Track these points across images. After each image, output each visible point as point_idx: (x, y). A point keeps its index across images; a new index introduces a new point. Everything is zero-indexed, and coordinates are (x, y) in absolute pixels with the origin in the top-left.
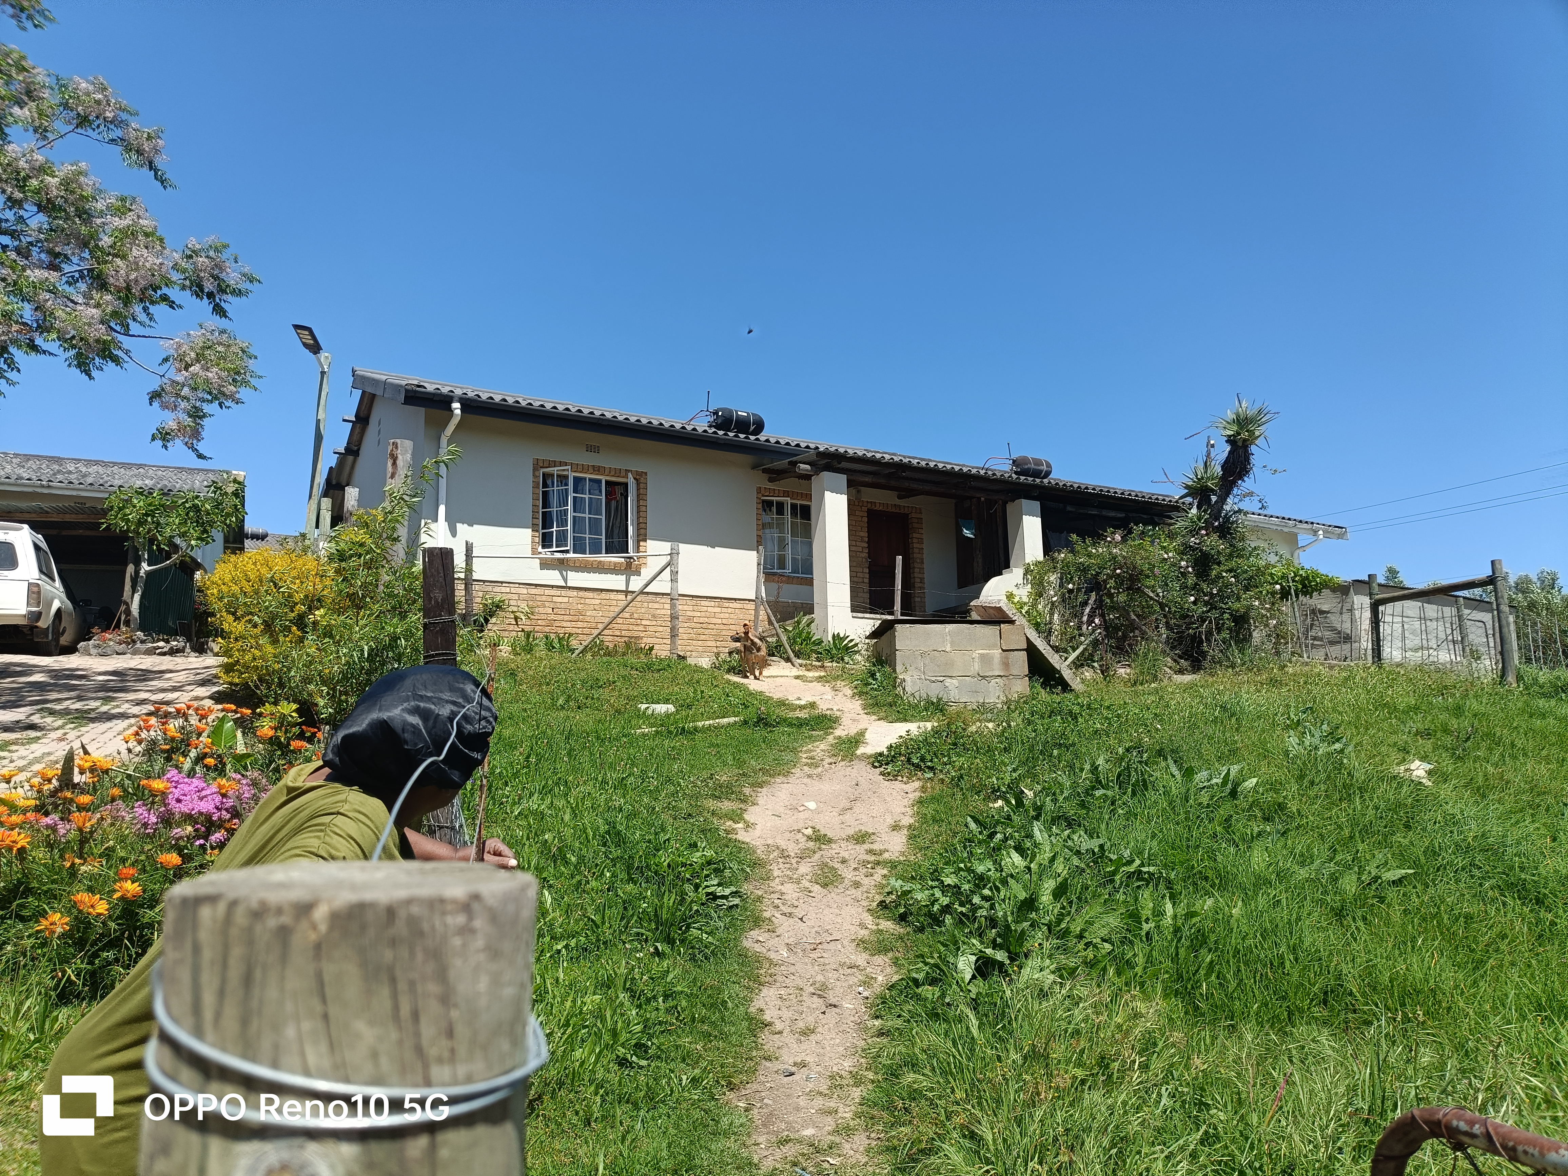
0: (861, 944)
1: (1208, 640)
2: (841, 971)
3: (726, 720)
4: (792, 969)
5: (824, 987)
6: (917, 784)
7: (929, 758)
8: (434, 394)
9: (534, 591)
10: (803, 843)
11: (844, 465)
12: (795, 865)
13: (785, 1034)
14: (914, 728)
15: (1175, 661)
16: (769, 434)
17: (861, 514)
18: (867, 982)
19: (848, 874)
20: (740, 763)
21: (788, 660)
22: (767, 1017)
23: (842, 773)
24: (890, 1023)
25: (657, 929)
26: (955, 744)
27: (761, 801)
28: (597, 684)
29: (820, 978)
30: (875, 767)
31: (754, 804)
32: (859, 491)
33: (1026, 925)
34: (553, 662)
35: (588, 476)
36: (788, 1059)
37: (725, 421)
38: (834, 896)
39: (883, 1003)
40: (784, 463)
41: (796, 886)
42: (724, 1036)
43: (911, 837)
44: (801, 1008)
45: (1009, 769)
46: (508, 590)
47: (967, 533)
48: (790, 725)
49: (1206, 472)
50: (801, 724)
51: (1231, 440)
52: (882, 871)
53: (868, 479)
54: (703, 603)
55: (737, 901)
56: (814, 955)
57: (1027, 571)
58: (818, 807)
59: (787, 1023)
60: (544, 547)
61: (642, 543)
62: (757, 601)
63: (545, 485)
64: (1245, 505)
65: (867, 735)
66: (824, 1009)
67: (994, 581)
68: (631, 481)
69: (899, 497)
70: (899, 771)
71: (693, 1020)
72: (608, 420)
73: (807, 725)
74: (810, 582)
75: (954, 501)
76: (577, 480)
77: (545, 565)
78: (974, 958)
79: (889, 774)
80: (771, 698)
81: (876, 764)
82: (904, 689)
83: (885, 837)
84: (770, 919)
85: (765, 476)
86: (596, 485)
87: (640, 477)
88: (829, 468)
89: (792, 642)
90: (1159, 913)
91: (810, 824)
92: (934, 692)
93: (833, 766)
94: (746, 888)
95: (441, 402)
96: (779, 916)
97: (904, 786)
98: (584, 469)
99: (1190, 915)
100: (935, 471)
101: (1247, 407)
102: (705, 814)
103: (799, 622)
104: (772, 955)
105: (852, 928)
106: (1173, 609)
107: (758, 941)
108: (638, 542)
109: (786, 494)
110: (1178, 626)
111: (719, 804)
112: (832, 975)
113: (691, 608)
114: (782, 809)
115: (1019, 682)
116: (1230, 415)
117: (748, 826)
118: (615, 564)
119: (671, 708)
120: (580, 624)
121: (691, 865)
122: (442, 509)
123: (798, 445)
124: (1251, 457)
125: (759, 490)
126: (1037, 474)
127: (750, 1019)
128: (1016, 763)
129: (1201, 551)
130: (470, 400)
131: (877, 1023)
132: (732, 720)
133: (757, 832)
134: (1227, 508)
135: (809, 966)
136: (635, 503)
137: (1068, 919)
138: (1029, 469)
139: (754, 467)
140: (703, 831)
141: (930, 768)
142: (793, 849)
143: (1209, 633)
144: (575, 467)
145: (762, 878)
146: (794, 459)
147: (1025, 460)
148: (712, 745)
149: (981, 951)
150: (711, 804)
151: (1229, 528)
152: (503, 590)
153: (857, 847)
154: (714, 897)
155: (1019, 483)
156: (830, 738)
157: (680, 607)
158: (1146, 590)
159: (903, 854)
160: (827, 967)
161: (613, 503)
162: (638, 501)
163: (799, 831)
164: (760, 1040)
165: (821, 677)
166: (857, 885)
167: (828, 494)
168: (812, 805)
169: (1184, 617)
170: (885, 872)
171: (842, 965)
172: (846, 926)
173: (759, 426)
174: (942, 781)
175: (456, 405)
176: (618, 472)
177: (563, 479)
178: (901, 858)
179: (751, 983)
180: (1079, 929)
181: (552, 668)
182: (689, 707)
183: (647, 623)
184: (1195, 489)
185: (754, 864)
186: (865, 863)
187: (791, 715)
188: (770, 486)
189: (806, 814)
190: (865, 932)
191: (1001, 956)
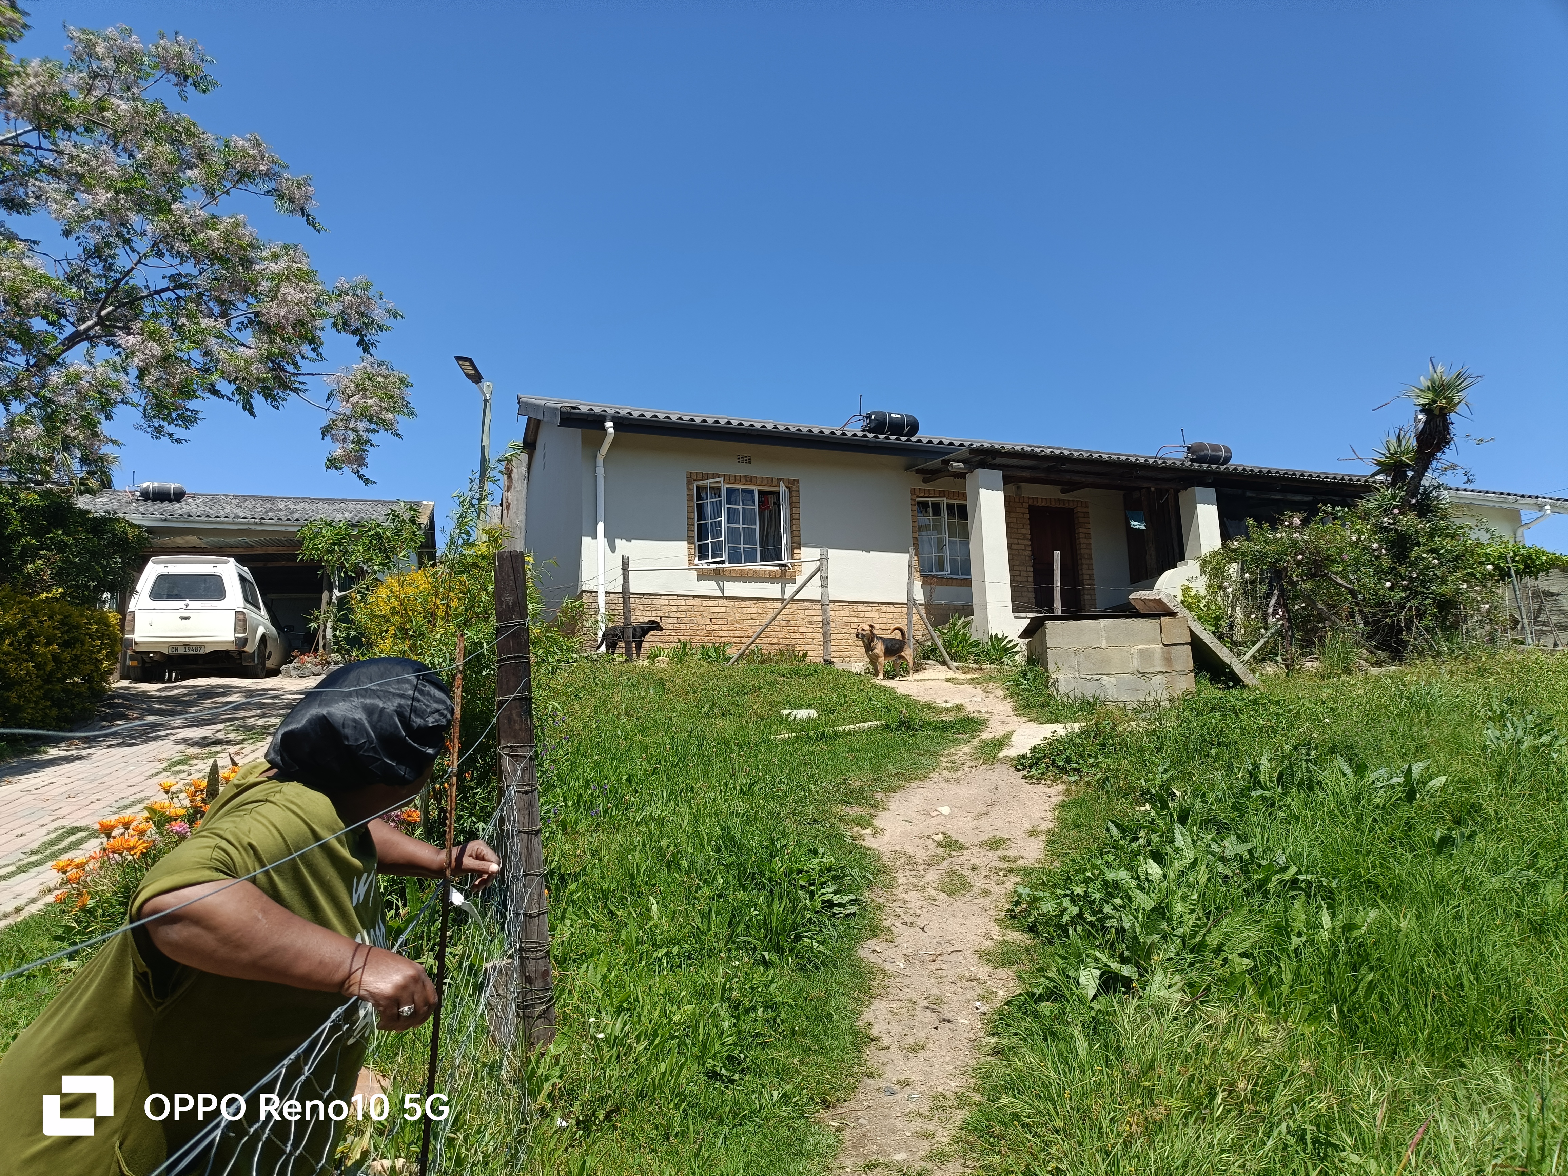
0: (985, 955)
1: (1409, 629)
2: (959, 985)
3: (867, 724)
4: (907, 981)
5: (939, 1001)
6: (1061, 788)
7: (1074, 759)
8: (587, 415)
9: (692, 602)
10: (933, 849)
11: (998, 460)
12: (922, 872)
13: (892, 1050)
14: (1060, 730)
15: (1371, 652)
16: (923, 435)
17: (1022, 510)
18: (985, 998)
19: (978, 882)
20: (876, 768)
21: (944, 663)
22: (875, 1032)
23: (982, 777)
24: (1003, 1042)
25: (766, 937)
26: (1103, 745)
27: (892, 806)
28: (743, 691)
29: (935, 991)
30: (1019, 770)
31: (885, 809)
32: (1019, 488)
33: (1156, 937)
34: (702, 670)
35: (741, 487)
36: (892, 1076)
37: (878, 424)
38: (960, 905)
39: (1001, 1019)
40: (936, 463)
41: (919, 894)
42: (824, 1051)
43: (1049, 843)
44: (912, 1023)
45: (1160, 769)
46: (667, 602)
47: (1136, 525)
48: (935, 729)
49: (1399, 446)
50: (945, 727)
51: (1426, 409)
52: (1014, 879)
53: (1026, 474)
54: (860, 609)
55: (854, 909)
56: (933, 967)
57: (1205, 563)
58: (952, 812)
59: (896, 1038)
60: (700, 558)
61: (796, 551)
62: (911, 602)
63: (699, 498)
64: (1448, 479)
65: (1014, 738)
66: (937, 1023)
67: (1168, 574)
68: (783, 488)
69: (1063, 492)
70: (1042, 773)
71: (793, 1033)
72: (757, 430)
73: (952, 728)
74: (968, 583)
75: (1122, 492)
76: (730, 492)
77: (702, 576)
78: (1098, 972)
79: (1032, 777)
80: (917, 702)
81: (1019, 767)
82: (1057, 690)
83: (1021, 843)
84: (889, 929)
85: (920, 477)
86: (749, 496)
87: (792, 486)
88: (983, 465)
89: (948, 645)
90: (1314, 926)
91: (942, 829)
92: (1090, 691)
93: (973, 770)
94: (867, 896)
95: (594, 422)
96: (899, 925)
97: (1047, 790)
98: (737, 480)
99: (1349, 927)
100: (1099, 462)
101: (1443, 372)
102: (832, 820)
103: (954, 624)
104: (888, 967)
105: (977, 939)
106: (1367, 596)
107: (874, 951)
108: (793, 550)
109: (942, 494)
110: (1373, 614)
111: (848, 810)
112: (949, 989)
113: (848, 614)
114: (914, 815)
115: (1183, 678)
116: (1425, 382)
117: (876, 832)
118: (770, 572)
119: (813, 713)
120: (738, 633)
121: (807, 872)
122: (601, 526)
123: (951, 444)
124: (1451, 426)
125: (913, 492)
126: (1215, 460)
127: (854, 1032)
128: (1168, 764)
129: (1396, 530)
130: (622, 418)
131: (993, 1040)
132: (874, 724)
133: (886, 838)
134: (1425, 482)
135: (926, 979)
136: (788, 511)
137: (1204, 931)
138: (1206, 456)
139: (907, 469)
140: (828, 837)
141: (1074, 770)
142: (920, 855)
143: (1409, 621)
144: (727, 479)
145: (885, 886)
146: (947, 457)
147: (1201, 446)
148: (852, 750)
149: (1106, 965)
150: (840, 809)
151: (1429, 505)
152: (663, 602)
153: (991, 854)
154: (830, 904)
155: (1191, 470)
156: (976, 742)
157: (832, 613)
158: (1333, 576)
159: (1039, 860)
160: (945, 980)
161: (767, 513)
162: (791, 509)
163: (929, 837)
164: (865, 1056)
165: (972, 679)
166: (986, 893)
167: (983, 492)
168: (945, 810)
169: (1379, 604)
170: (1018, 879)
171: (961, 977)
172: (970, 936)
173: (914, 427)
174: (1089, 783)
175: (609, 424)
176: (770, 481)
177: (716, 491)
178: (1036, 865)
179: (861, 996)
180: (1216, 942)
181: (701, 676)
182: (832, 711)
183: (804, 630)
184: (1388, 464)
185: (878, 872)
186: (996, 870)
187: (937, 718)
188: (925, 486)
189: (939, 820)
190: (990, 943)
191: (1127, 971)
